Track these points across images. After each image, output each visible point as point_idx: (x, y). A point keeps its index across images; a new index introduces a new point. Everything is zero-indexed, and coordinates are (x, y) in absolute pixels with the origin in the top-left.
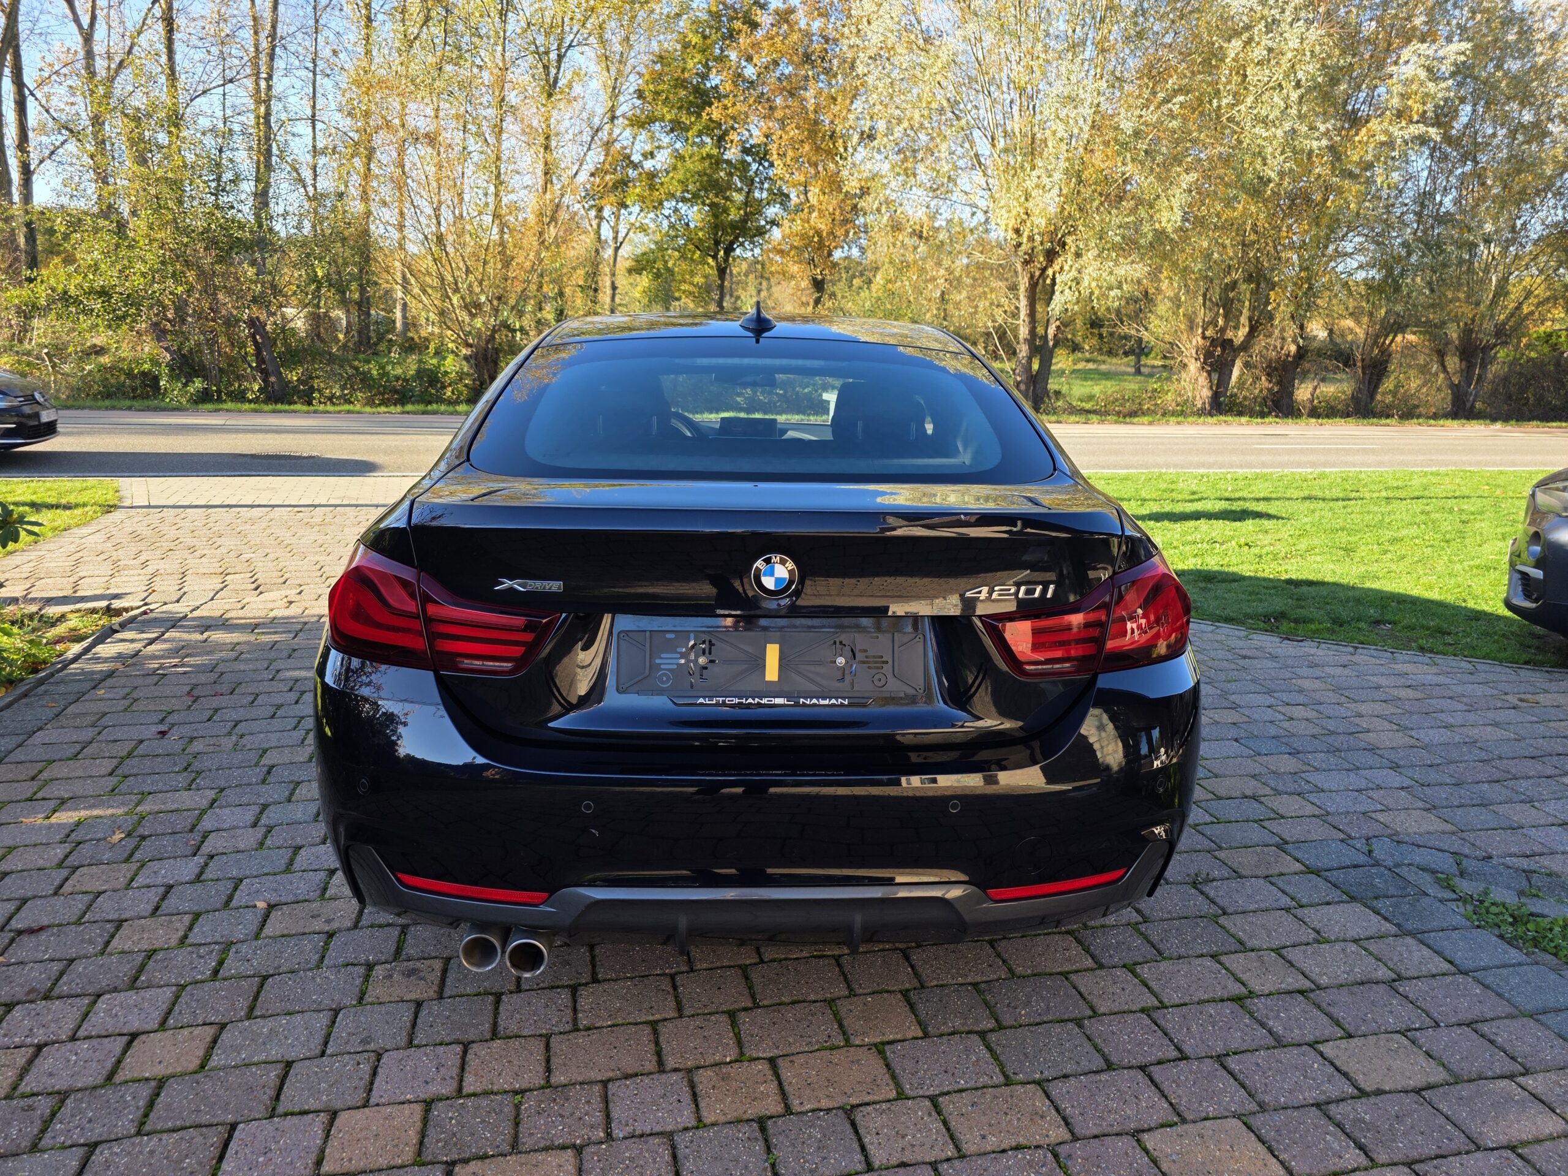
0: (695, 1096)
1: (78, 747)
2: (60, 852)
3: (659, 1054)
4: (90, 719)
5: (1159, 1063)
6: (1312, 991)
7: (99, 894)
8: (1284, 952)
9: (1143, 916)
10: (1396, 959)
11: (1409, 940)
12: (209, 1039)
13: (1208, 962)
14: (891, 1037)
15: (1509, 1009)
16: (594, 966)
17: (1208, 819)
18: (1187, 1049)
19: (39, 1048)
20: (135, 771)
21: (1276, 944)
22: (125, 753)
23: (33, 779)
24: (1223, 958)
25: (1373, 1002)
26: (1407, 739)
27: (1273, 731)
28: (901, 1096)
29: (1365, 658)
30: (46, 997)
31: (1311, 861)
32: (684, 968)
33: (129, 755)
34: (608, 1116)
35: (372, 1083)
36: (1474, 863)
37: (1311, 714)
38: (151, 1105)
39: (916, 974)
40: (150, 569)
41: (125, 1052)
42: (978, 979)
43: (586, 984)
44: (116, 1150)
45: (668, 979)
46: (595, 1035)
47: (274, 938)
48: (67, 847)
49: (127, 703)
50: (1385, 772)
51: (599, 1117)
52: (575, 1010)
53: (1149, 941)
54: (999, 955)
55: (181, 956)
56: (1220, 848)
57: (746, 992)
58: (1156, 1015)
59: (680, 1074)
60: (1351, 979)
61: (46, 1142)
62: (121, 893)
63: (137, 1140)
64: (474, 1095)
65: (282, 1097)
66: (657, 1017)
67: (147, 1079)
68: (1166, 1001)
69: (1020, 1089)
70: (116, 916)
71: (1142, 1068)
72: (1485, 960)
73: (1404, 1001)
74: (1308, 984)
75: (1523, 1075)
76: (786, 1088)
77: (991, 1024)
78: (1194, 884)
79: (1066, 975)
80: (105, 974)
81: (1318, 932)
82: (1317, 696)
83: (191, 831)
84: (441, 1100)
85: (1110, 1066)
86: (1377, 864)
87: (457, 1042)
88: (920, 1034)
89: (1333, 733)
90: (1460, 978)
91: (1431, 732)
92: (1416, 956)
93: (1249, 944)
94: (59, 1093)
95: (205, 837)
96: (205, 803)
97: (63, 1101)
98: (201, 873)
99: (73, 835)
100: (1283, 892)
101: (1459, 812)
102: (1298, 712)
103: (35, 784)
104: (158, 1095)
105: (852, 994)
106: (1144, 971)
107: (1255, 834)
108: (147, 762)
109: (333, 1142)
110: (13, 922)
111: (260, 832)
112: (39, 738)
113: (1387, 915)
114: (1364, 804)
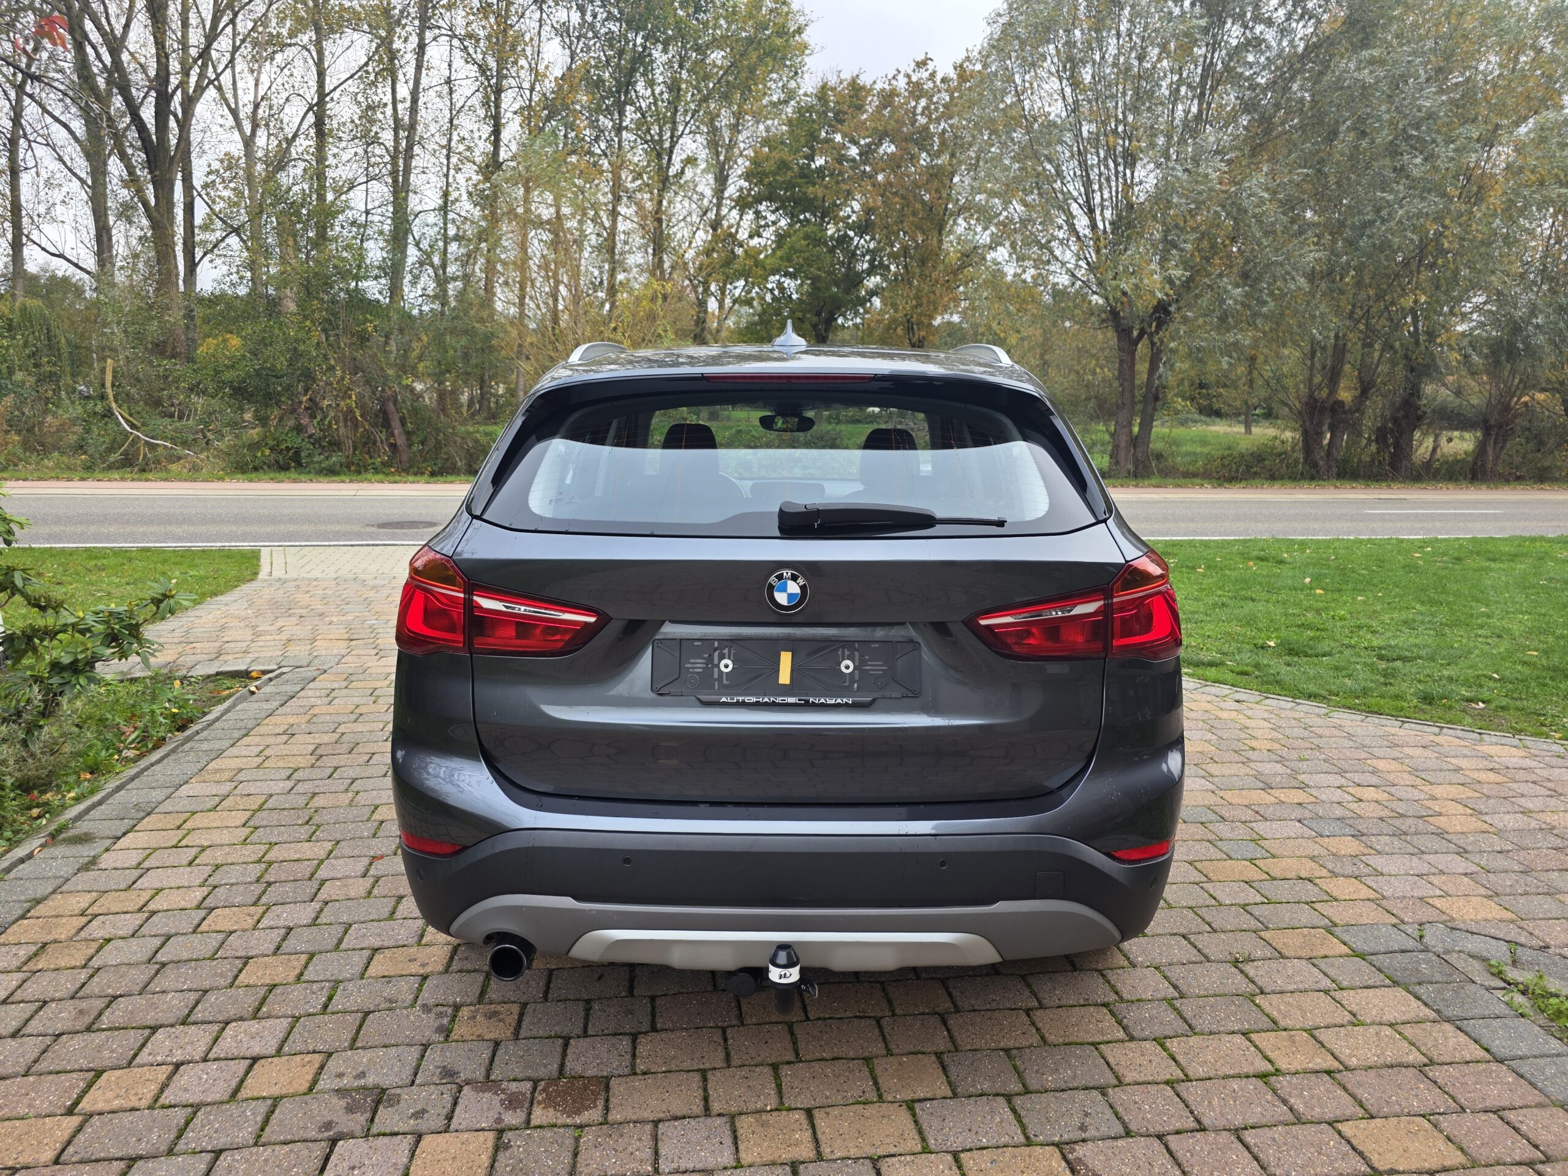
0: (735, 1139)
1: (217, 799)
2: (199, 894)
3: (706, 1099)
4: (227, 775)
5: (1178, 1132)
6: (1340, 1071)
7: (231, 933)
8: (1316, 1033)
9: (1180, 992)
10: (1430, 1044)
11: (1447, 1027)
12: (317, 1066)
13: (1239, 1039)
14: (922, 1095)
15: (1539, 1098)
16: (653, 1016)
17: (1259, 899)
18: (1206, 1121)
19: (177, 1066)
20: (264, 823)
21: (1309, 1024)
22: (256, 807)
23: (179, 828)
24: (1253, 1036)
25: (1399, 1086)
26: (1480, 823)
27: (1339, 812)
28: (926, 1150)
29: (1450, 739)
30: (183, 1023)
31: (1361, 946)
32: (735, 1022)
33: (260, 809)
34: (656, 1153)
35: (453, 1111)
36: (1529, 952)
37: (1382, 796)
38: (266, 1121)
39: (951, 1037)
40: (284, 637)
41: (247, 1073)
42: (1011, 1044)
43: (646, 1033)
44: (237, 1157)
45: (720, 1032)
46: (650, 1079)
47: (377, 978)
48: (205, 890)
49: (259, 760)
50: (1450, 857)
51: (648, 1153)
52: (634, 1056)
53: (1181, 1016)
54: (1033, 1024)
55: (297, 992)
56: (1267, 928)
57: (790, 1046)
58: (1180, 1088)
59: (724, 1119)
60: (1381, 1061)
61: (181, 1146)
62: (248, 933)
63: (254, 1149)
64: (540, 1127)
65: (376, 1120)
66: (708, 1066)
67: (264, 1098)
68: (1190, 1074)
69: (1038, 1150)
70: (243, 954)
71: (1160, 1137)
72: (1523, 1049)
73: (1431, 1086)
74: (1336, 1065)
75: (1542, 1162)
76: (820, 1136)
77: (1019, 1088)
78: (1236, 962)
79: (1095, 1045)
80: (234, 1004)
81: (1354, 1015)
82: (1391, 777)
83: (310, 879)
84: (511, 1129)
85: (1128, 1133)
86: (1426, 950)
87: (529, 1079)
88: (950, 1094)
89: (1402, 816)
90: (1494, 1066)
91: (1507, 817)
92: (1452, 1042)
93: (1282, 1023)
94: (192, 1106)
95: (322, 885)
96: (322, 854)
97: (195, 1113)
98: (317, 918)
99: (211, 880)
100: (1325, 974)
101: (1522, 900)
102: (1369, 793)
103: (180, 833)
104: (273, 1112)
105: (889, 1053)
106: (1173, 1045)
107: (1305, 915)
108: (275, 815)
109: (417, 1161)
110: (159, 955)
111: (369, 881)
112: (184, 791)
113: (1428, 1001)
114: (1423, 889)
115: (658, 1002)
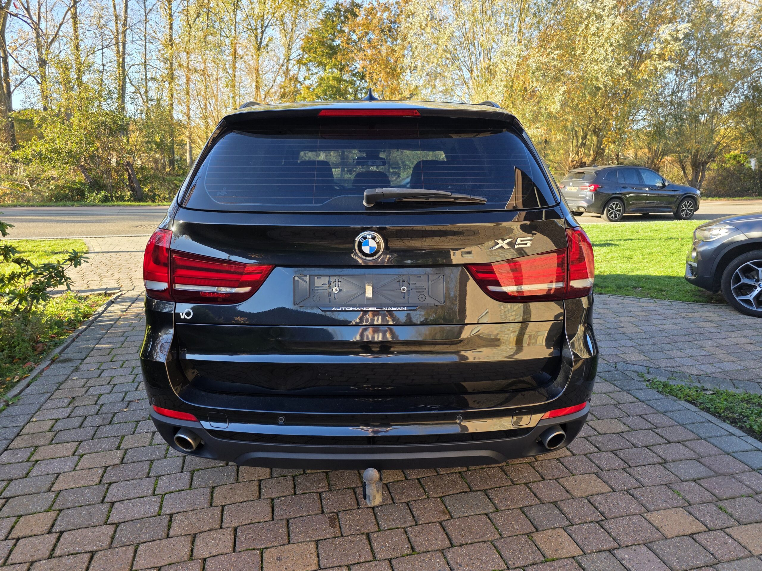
1: (120, 343)
10: (618, 398)
11: (624, 393)
15: (655, 411)
23: (109, 355)
25: (608, 411)
26: (638, 329)
29: (628, 301)
36: (653, 369)
40: (116, 277)
50: (627, 341)
61: (169, 456)
72: (650, 397)
73: (619, 410)
75: (655, 428)
86: (617, 370)
90: (640, 403)
91: (648, 327)
92: (626, 397)
101: (652, 354)
113: (618, 385)
114: (616, 352)
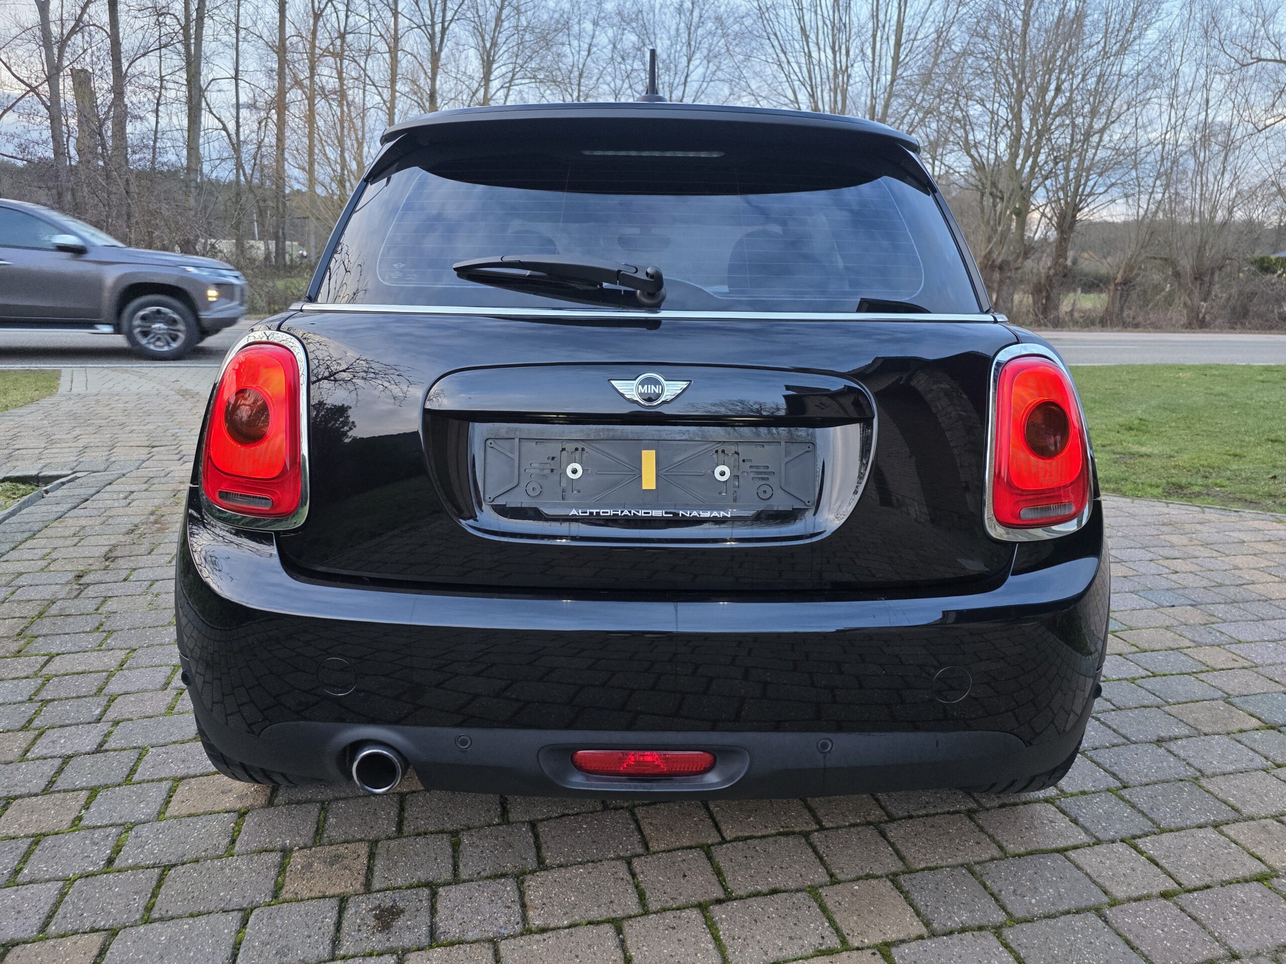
12: (95, 952)
13: (1212, 834)
14: (894, 937)
16: (538, 848)
18: (1234, 945)
20: (45, 631)
21: (1273, 810)
22: (36, 614)
24: (1226, 830)
27: (1165, 584)
29: (1214, 515)
31: (1268, 717)
32: (639, 850)
33: (40, 615)
39: (897, 852)
42: (970, 859)
43: (533, 872)
45: (625, 865)
46: (550, 938)
47: (179, 818)
49: (43, 563)
52: (524, 906)
53: (1138, 810)
55: (72, 843)
57: (714, 879)
58: (1182, 902)
62: (13, 766)
66: (620, 914)
68: (1184, 882)
79: (1062, 851)
83: (98, 695)
88: (924, 931)
93: (1247, 811)
95: (111, 701)
96: (114, 665)
98: (104, 742)
100: (1253, 750)
105: (834, 880)
115: (542, 829)
